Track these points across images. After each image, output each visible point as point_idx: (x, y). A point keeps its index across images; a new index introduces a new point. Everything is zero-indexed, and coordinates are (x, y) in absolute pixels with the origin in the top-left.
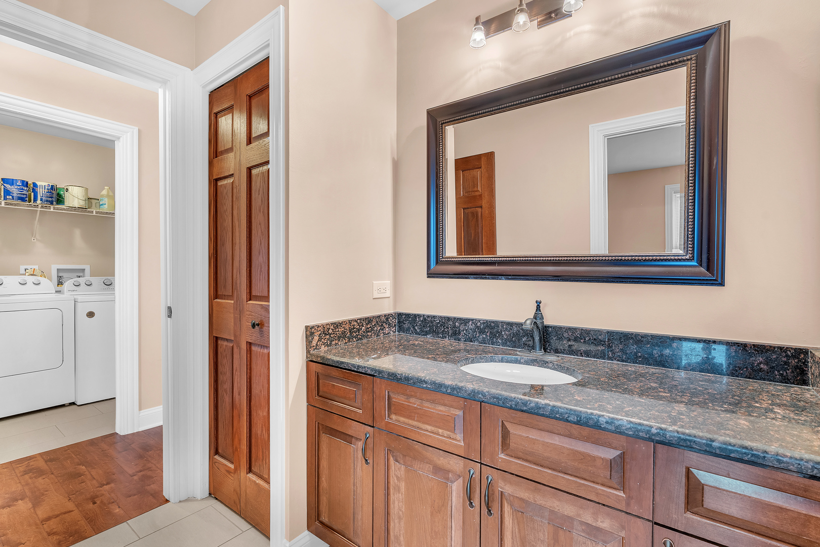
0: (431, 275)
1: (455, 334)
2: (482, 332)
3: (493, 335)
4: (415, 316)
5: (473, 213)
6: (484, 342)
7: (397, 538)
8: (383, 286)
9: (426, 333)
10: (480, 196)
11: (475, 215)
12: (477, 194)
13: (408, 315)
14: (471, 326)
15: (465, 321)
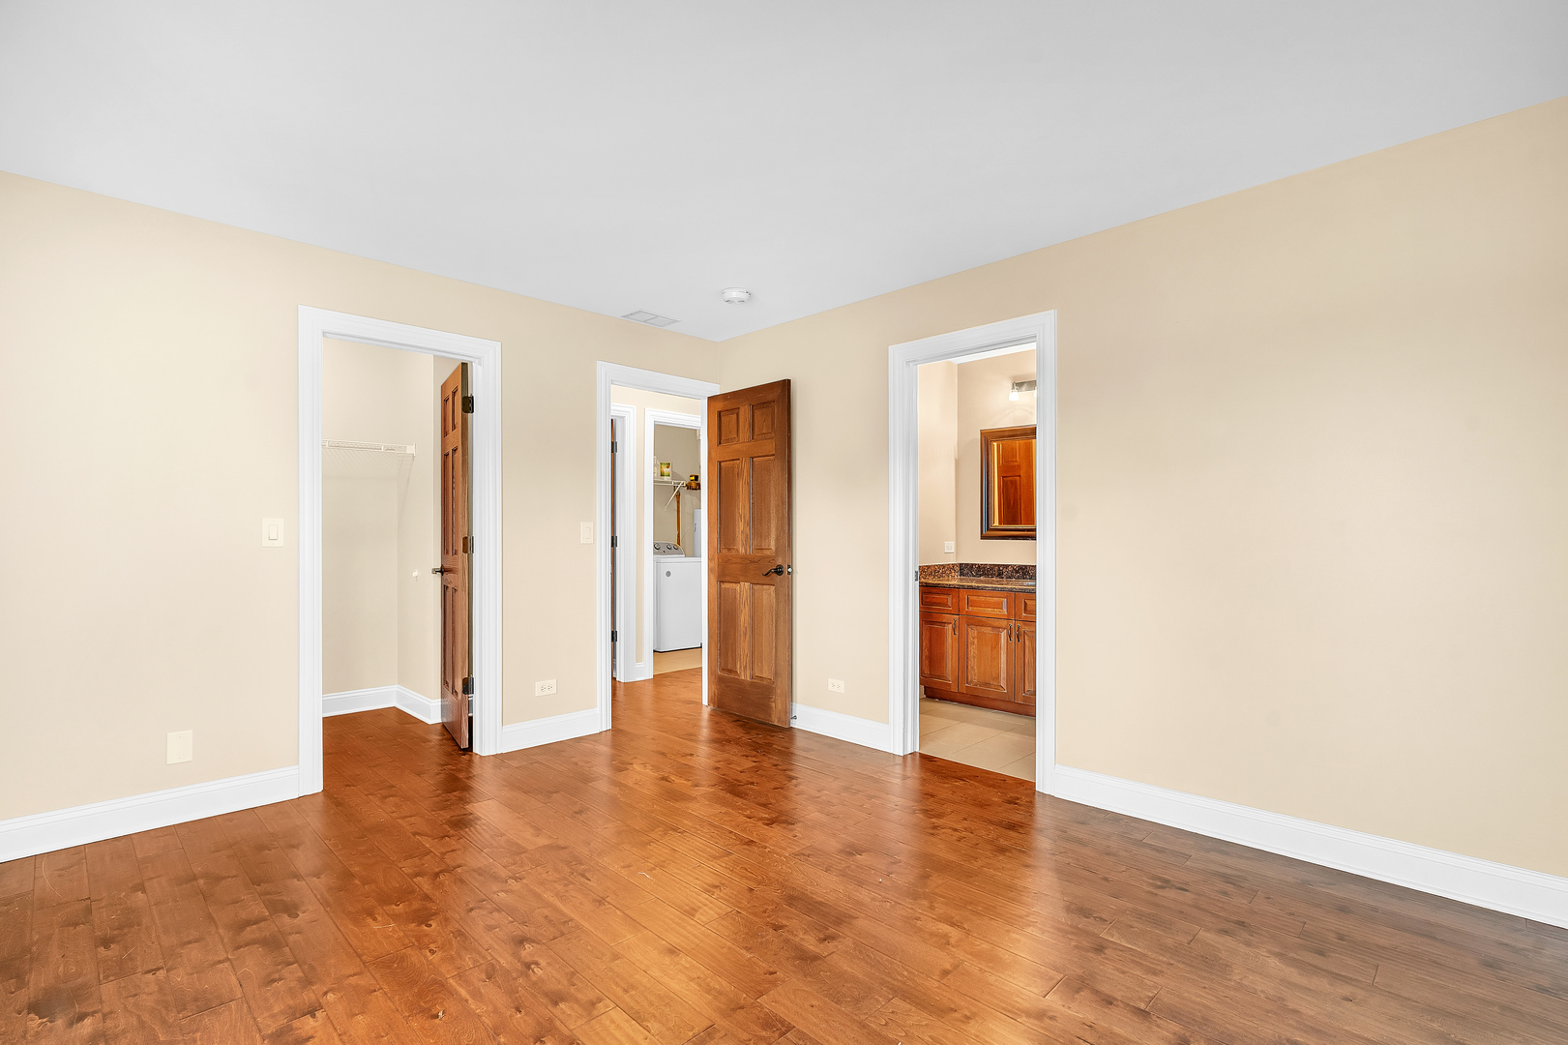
0: (983, 537)
1: (1000, 575)
2: (1017, 572)
3: (1024, 574)
4: (972, 565)
5: (1011, 481)
6: (1018, 578)
7: (972, 668)
8: (950, 546)
9: (981, 575)
10: (1019, 466)
11: (1014, 483)
12: (1016, 464)
13: (967, 565)
14: (1010, 569)
15: (1007, 566)
